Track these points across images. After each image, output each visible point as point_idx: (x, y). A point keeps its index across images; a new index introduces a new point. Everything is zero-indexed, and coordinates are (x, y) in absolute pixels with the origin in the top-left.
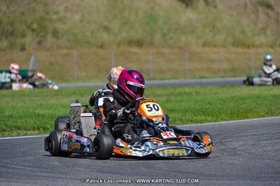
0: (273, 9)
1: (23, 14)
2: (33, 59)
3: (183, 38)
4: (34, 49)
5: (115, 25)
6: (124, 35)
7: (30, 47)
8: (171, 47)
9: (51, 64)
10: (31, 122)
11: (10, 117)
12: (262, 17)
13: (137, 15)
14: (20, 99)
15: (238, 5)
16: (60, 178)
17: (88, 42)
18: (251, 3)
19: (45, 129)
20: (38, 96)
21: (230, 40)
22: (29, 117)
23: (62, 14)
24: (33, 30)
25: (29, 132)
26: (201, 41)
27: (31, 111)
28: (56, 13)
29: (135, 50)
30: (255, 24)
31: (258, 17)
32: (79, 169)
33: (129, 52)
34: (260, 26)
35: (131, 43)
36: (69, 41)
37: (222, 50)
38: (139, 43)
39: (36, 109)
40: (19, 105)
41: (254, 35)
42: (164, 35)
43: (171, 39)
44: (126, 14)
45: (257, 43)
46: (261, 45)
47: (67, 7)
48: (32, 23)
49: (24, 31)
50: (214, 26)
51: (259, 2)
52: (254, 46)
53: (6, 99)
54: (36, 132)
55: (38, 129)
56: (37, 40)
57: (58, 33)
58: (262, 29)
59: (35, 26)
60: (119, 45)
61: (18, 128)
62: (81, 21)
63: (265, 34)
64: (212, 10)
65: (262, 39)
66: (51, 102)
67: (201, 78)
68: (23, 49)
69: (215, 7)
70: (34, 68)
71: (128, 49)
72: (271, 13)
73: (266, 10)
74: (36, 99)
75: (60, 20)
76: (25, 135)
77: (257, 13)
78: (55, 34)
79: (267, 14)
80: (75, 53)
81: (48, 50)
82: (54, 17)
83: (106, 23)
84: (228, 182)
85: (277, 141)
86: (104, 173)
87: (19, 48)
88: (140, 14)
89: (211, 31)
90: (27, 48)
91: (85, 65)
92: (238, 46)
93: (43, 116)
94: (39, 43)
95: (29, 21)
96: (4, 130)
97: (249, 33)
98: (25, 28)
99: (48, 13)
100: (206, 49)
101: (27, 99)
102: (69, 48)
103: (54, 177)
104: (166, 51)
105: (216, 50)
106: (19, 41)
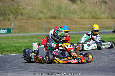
0: (107, 4)
1: (9, 7)
2: (13, 24)
3: (72, 15)
4: (13, 20)
5: (45, 11)
6: (49, 14)
7: (12, 19)
8: (67, 19)
9: (20, 26)
10: (13, 49)
11: (4, 47)
12: (103, 7)
13: (54, 7)
14: (8, 40)
15: (94, 2)
16: (24, 71)
17: (34, 17)
18: (99, 2)
19: (18, 51)
20: (15, 39)
21: (90, 16)
22: (12, 47)
23: (24, 6)
24: (13, 13)
25: (12, 53)
26: (79, 17)
27: (12, 45)
28: (22, 6)
29: (53, 20)
30: (101, 10)
31: (101, 7)
32: (32, 67)
33: (51, 21)
34: (102, 10)
35: (51, 17)
36: (27, 17)
37: (87, 20)
38: (55, 18)
39: (14, 44)
40: (8, 42)
41: (100, 14)
42: (64, 15)
43: (67, 16)
44: (49, 6)
45: (101, 17)
46: (103, 18)
47: (26, 4)
48: (13, 10)
49: (9, 13)
50: (84, 11)
51: (102, 1)
52: (100, 18)
53: (3, 40)
54: (15, 53)
55: (15, 51)
56: (14, 16)
57: (23, 14)
58: (103, 12)
59: (14, 11)
60: (47, 18)
61: (8, 51)
62: (32, 9)
63: (105, 14)
64: (84, 4)
65: (103, 16)
66: (20, 41)
67: (79, 31)
68: (9, 20)
69: (85, 3)
70: (13, 28)
71: (50, 20)
72: (107, 5)
73: (105, 4)
74: (15, 40)
75: (23, 9)
76: (10, 54)
77: (101, 6)
78: (22, 14)
79: (105, 6)
80: (29, 22)
81: (19, 21)
82: (21, 8)
83: (42, 10)
84: (91, 72)
85: (110, 56)
86: (42, 69)
87: (7, 20)
88: (55, 6)
89: (83, 13)
90: (11, 20)
91: (34, 26)
92: (94, 19)
93: (17, 46)
94: (15, 18)
95: (11, 9)
96: (2, 52)
97: (98, 14)
98: (10, 12)
99: (19, 6)
100: (81, 20)
101: (11, 40)
102: (27, 20)
103: (22, 71)
104: (66, 21)
105: (85, 20)
106: (7, 17)
